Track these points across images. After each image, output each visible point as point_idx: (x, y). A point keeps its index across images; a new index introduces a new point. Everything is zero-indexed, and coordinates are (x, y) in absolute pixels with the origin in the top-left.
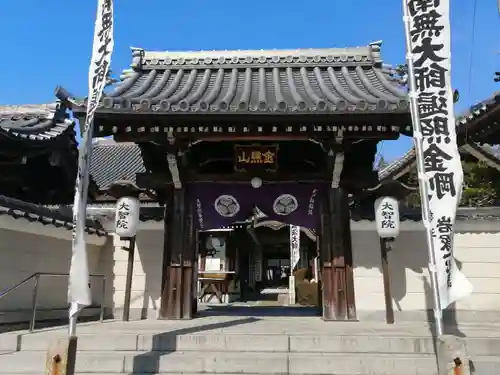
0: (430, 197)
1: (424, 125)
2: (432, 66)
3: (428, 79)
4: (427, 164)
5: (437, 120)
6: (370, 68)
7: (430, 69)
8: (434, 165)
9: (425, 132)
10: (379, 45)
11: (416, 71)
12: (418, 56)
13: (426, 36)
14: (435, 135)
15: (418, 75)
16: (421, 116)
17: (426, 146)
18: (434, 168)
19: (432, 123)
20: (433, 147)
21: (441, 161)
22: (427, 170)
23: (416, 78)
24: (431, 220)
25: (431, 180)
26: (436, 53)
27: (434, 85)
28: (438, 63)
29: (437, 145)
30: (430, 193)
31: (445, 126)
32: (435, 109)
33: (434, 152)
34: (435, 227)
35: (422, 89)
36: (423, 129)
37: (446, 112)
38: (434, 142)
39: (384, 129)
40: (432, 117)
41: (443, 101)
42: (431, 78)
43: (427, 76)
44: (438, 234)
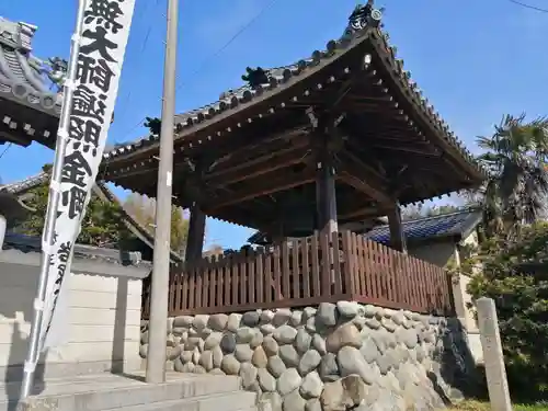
0: (59, 214)
1: (74, 124)
2: (100, 61)
3: (92, 74)
4: (66, 174)
5: (89, 124)
6: (12, 49)
7: (97, 64)
8: (73, 177)
9: (73, 133)
10: (33, 30)
11: (80, 58)
12: (88, 41)
13: (102, 25)
14: (83, 142)
15: (82, 63)
16: (73, 111)
17: (70, 151)
18: (72, 180)
19: (84, 127)
20: (77, 155)
21: (84, 174)
22: (64, 180)
23: (78, 66)
24: (53, 243)
25: (65, 194)
26: (108, 49)
27: (97, 84)
28: (107, 62)
29: (83, 154)
30: (59, 210)
31: (97, 135)
32: (91, 112)
33: (77, 160)
34: (55, 252)
35: (83, 81)
36: (71, 128)
37: (101, 121)
38: (81, 149)
39: (13, 125)
40: (86, 119)
41: (102, 106)
42: (95, 74)
43: (92, 69)
44: (58, 262)
